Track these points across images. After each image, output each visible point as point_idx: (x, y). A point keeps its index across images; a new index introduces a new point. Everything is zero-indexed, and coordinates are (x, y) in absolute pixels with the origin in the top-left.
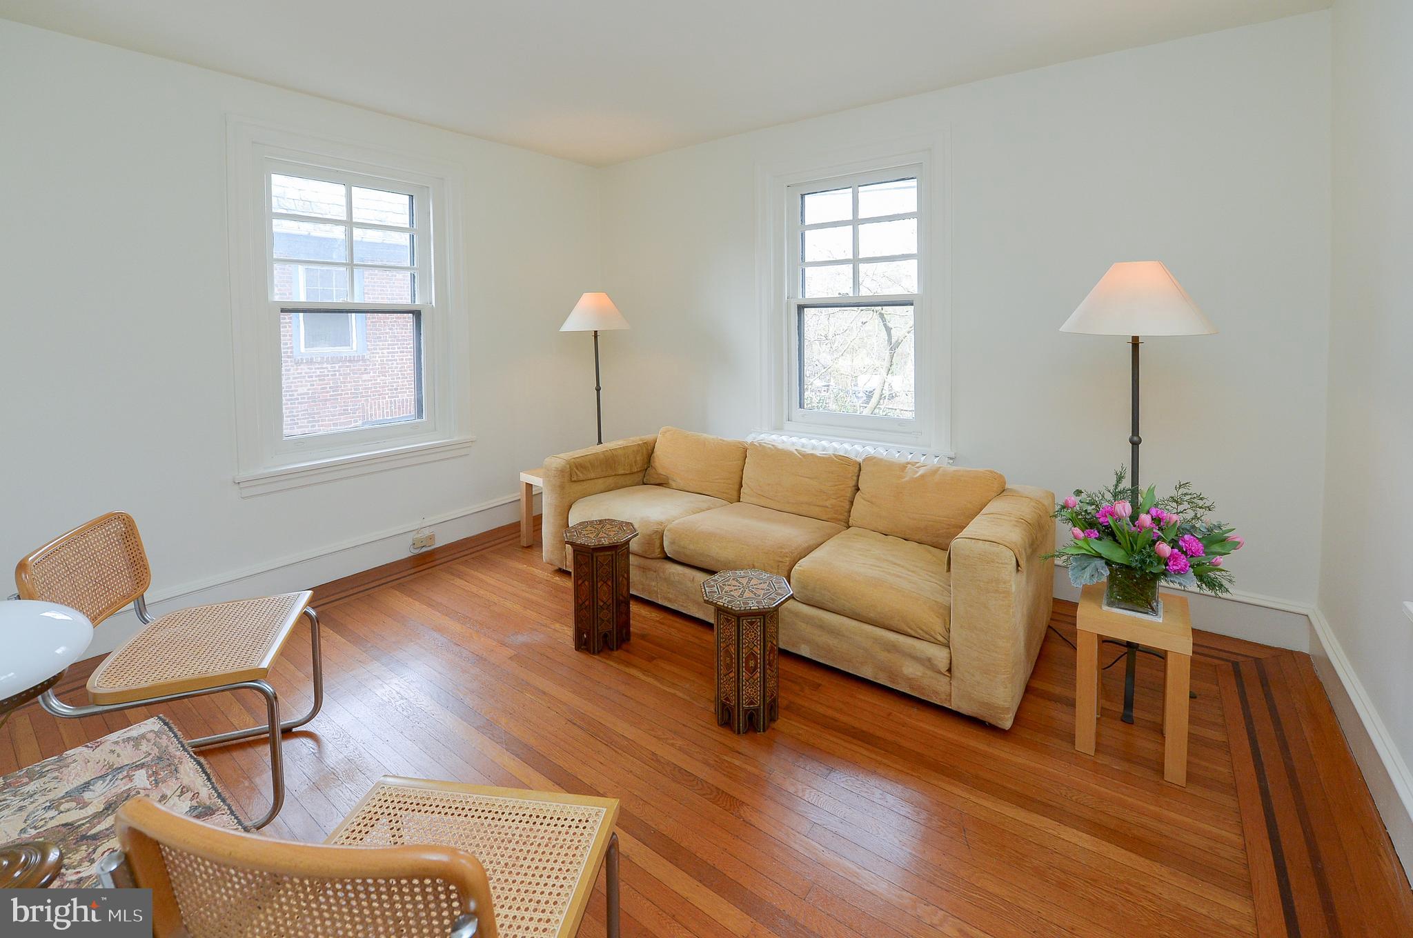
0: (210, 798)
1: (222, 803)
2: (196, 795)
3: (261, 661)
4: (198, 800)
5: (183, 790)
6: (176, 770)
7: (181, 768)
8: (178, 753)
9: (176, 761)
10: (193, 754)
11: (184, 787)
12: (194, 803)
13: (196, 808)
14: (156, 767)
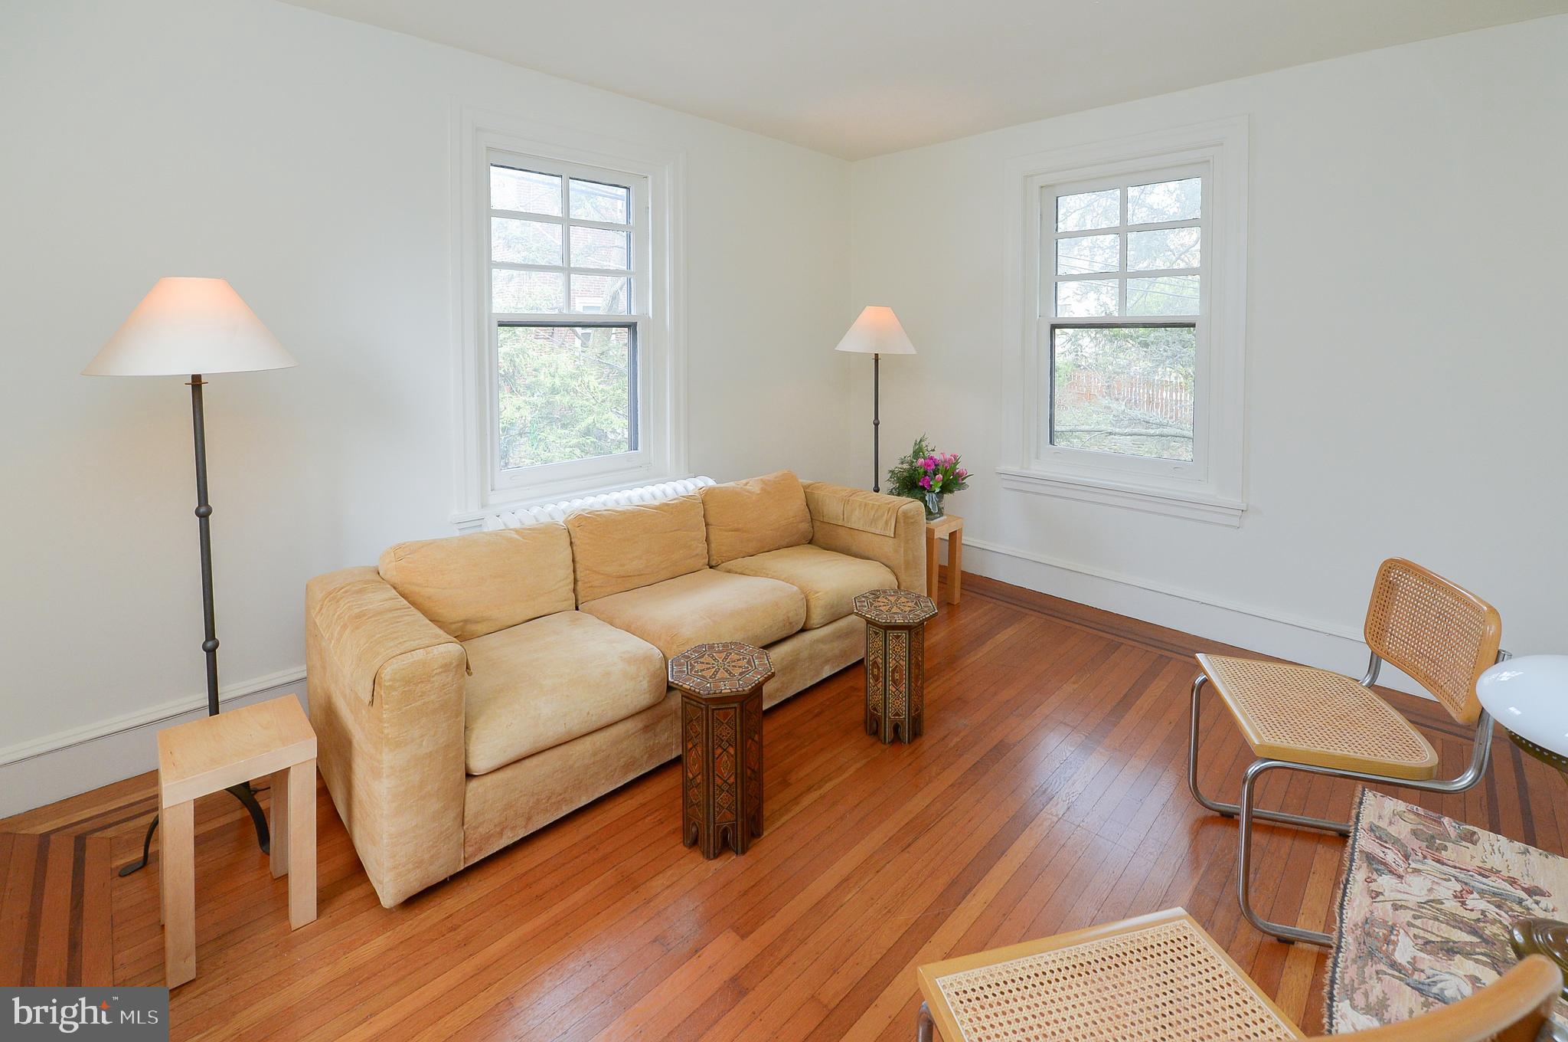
0: (1360, 867)
1: (1356, 854)
2: (1369, 880)
3: (1179, 918)
4: (1370, 875)
5: (1375, 895)
6: (1366, 922)
7: (1360, 919)
8: (1350, 939)
9: (1359, 932)
10: (1338, 922)
11: (1372, 898)
12: (1375, 876)
13: (1377, 870)
14: (1381, 948)
